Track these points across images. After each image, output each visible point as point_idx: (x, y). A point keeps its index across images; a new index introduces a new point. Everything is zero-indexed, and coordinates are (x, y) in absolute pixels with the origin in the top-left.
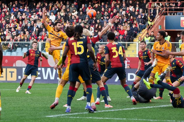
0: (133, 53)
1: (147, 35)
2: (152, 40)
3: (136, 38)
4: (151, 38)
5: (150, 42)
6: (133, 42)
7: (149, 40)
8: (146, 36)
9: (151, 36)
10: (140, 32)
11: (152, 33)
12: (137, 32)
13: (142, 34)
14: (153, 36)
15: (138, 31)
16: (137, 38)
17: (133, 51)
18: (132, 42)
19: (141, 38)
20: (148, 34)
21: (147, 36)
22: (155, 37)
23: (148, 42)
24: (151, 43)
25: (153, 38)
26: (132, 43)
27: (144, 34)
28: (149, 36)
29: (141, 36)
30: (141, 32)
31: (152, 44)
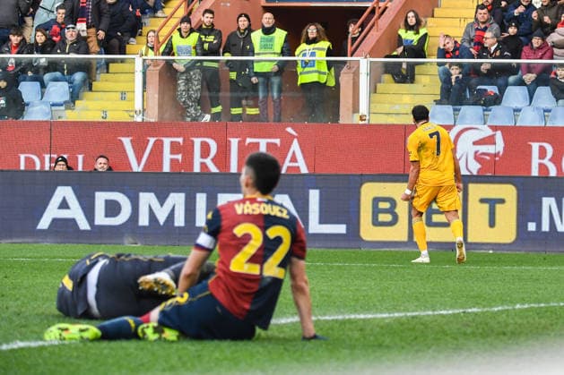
0: (124, 105)
1: (185, 26)
2: (206, 46)
3: (138, 38)
4: (200, 39)
5: (197, 55)
6: (125, 54)
7: (195, 48)
8: (180, 30)
9: (200, 29)
10: (154, 10)
11: (207, 19)
12: (143, 13)
13: (163, 21)
14: (210, 30)
15: (149, 7)
16: (143, 39)
17: (123, 93)
18: (120, 54)
19: (158, 36)
20: (189, 22)
21: (183, 30)
22: (219, 35)
23: (189, 53)
24: (201, 61)
25: (211, 38)
26: (122, 61)
27: (173, 22)
28: (192, 30)
29: (156, 29)
30: (159, 14)
31: (205, 64)
